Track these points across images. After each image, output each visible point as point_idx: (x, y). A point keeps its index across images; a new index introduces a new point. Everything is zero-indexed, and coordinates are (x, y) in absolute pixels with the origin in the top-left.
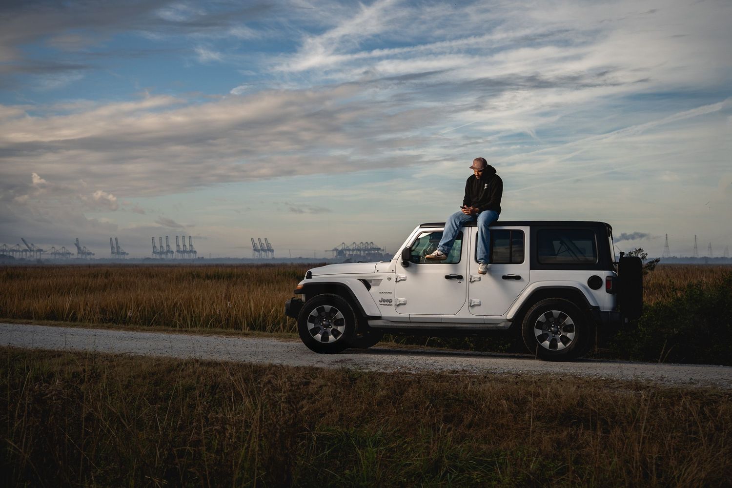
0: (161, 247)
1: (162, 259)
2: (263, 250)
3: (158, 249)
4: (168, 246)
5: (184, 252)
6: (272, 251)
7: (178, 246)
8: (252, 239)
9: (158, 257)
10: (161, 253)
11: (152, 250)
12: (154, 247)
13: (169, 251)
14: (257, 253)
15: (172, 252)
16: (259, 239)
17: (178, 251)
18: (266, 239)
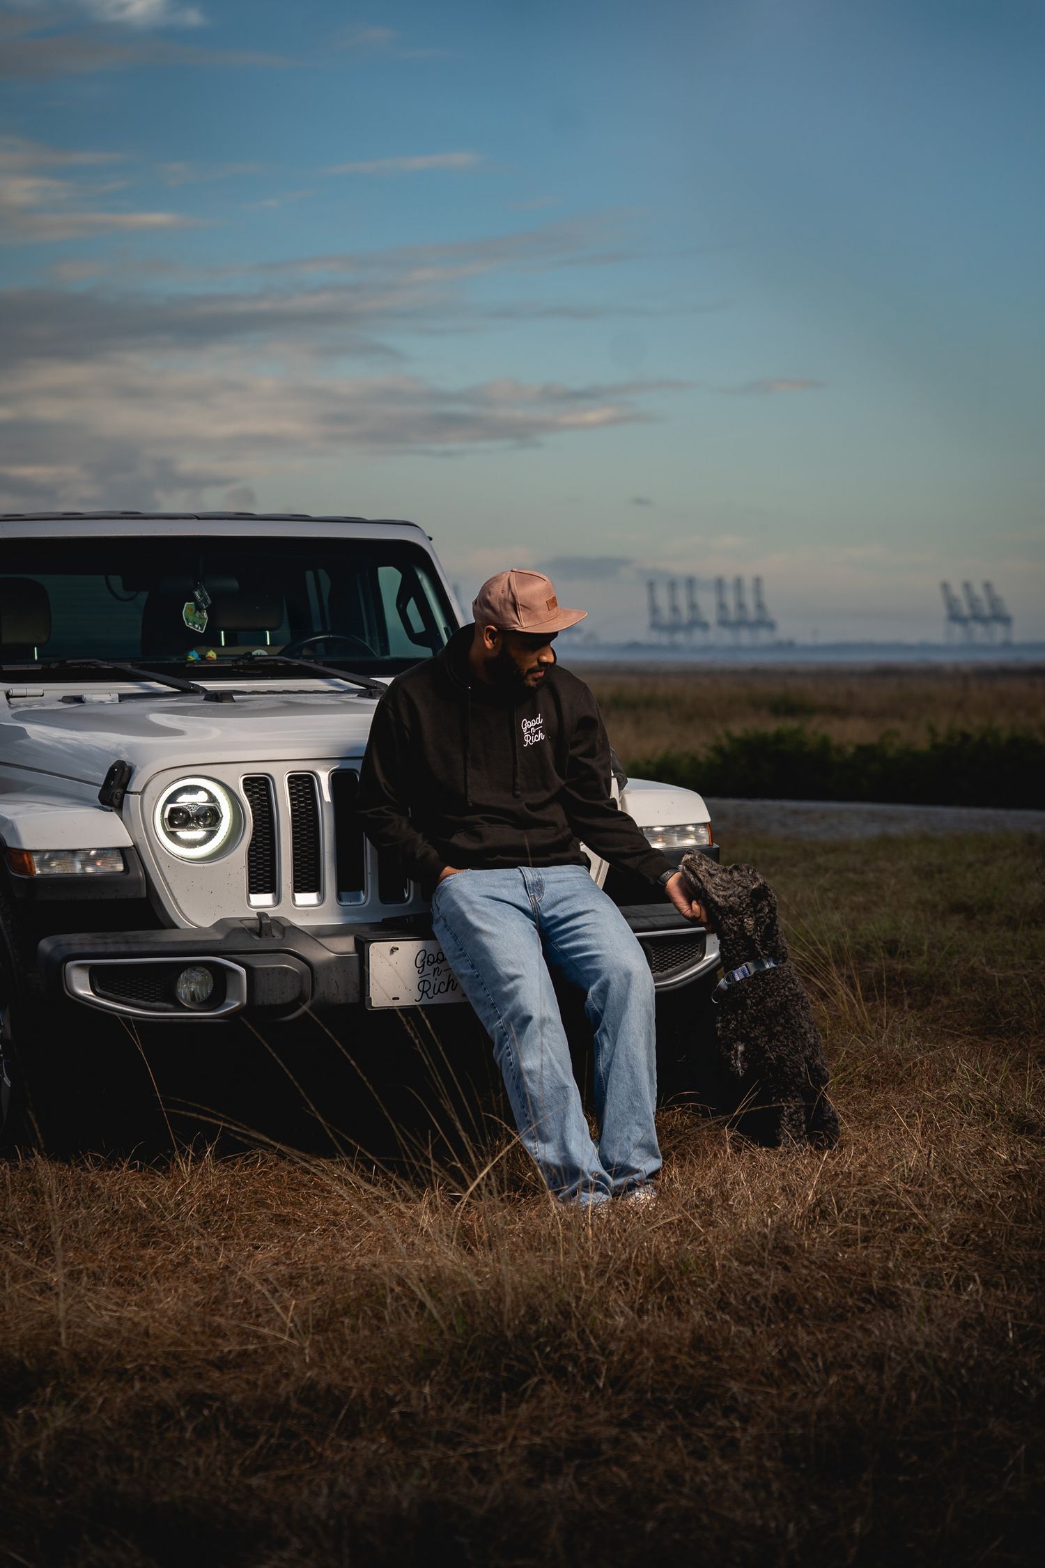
0: (675, 609)
1: (674, 647)
2: (978, 617)
3: (666, 615)
4: (693, 606)
5: (741, 624)
6: (1006, 620)
7: (722, 606)
8: (945, 587)
9: (664, 639)
10: (674, 628)
11: (646, 619)
12: (654, 610)
13: (698, 623)
14: (958, 630)
15: (705, 626)
16: (967, 586)
17: (723, 623)
18: (988, 586)
